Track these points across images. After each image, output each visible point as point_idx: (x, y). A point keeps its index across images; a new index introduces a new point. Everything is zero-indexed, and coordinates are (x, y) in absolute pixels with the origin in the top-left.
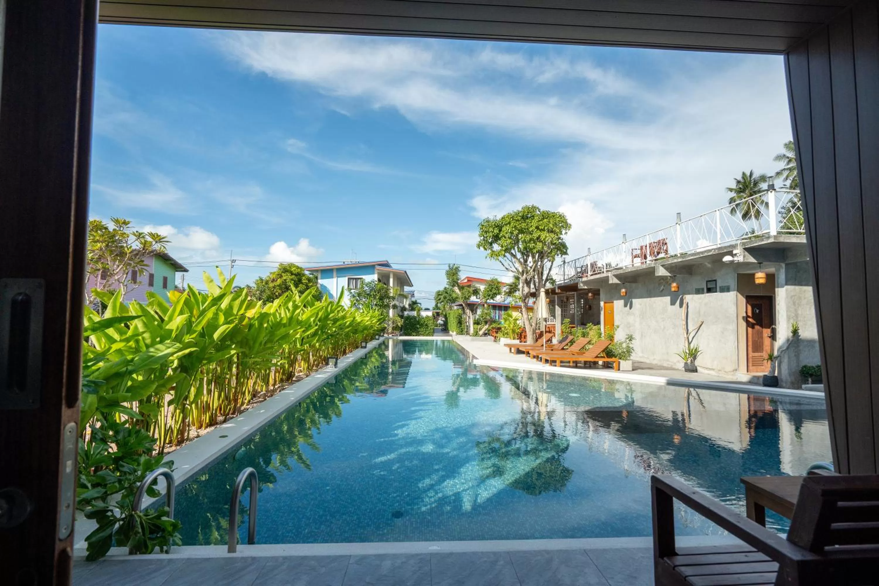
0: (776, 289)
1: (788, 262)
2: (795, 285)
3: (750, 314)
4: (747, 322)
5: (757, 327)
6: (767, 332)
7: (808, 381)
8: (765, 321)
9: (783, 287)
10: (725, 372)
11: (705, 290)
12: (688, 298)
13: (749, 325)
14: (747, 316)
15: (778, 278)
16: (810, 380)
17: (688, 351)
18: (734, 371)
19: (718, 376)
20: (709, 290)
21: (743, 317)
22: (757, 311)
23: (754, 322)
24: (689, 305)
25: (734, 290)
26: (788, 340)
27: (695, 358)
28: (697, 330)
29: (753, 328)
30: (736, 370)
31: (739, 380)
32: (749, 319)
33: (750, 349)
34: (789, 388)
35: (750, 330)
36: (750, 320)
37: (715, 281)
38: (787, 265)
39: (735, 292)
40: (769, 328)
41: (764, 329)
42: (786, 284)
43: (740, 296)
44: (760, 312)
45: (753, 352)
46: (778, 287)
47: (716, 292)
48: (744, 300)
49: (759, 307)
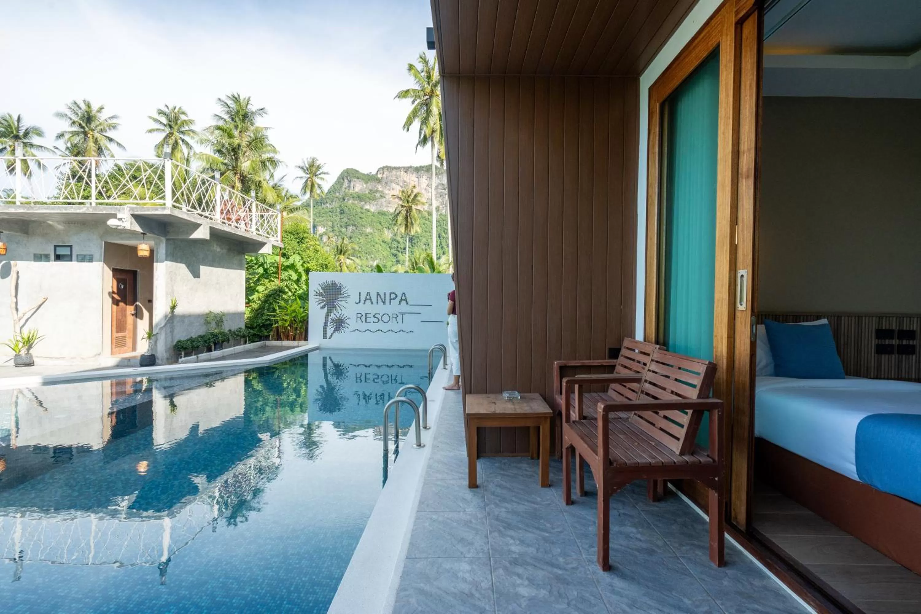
0: (155, 264)
1: (168, 237)
2: (172, 261)
3: (115, 290)
4: (113, 298)
5: (121, 304)
6: (130, 309)
7: (181, 354)
8: (129, 298)
9: (163, 262)
10: (83, 359)
11: (52, 257)
12: (18, 266)
13: (116, 302)
14: (113, 292)
15: (157, 252)
16: (183, 353)
17: (19, 339)
18: (96, 355)
19: (71, 365)
20: (58, 258)
21: (109, 293)
22: (122, 287)
23: (119, 298)
24: (20, 275)
25: (100, 261)
26: (166, 316)
27: (30, 347)
28: (35, 310)
29: (117, 305)
30: (99, 354)
31: (103, 365)
32: (114, 295)
33: (114, 329)
34: (165, 365)
35: (115, 307)
36: (116, 296)
37: (71, 247)
38: (167, 240)
39: (101, 263)
40: (133, 305)
41: (128, 306)
42: (166, 260)
43: (106, 268)
44: (125, 287)
45: (117, 332)
46: (157, 262)
47: (71, 260)
48: (111, 273)
49: (124, 283)
